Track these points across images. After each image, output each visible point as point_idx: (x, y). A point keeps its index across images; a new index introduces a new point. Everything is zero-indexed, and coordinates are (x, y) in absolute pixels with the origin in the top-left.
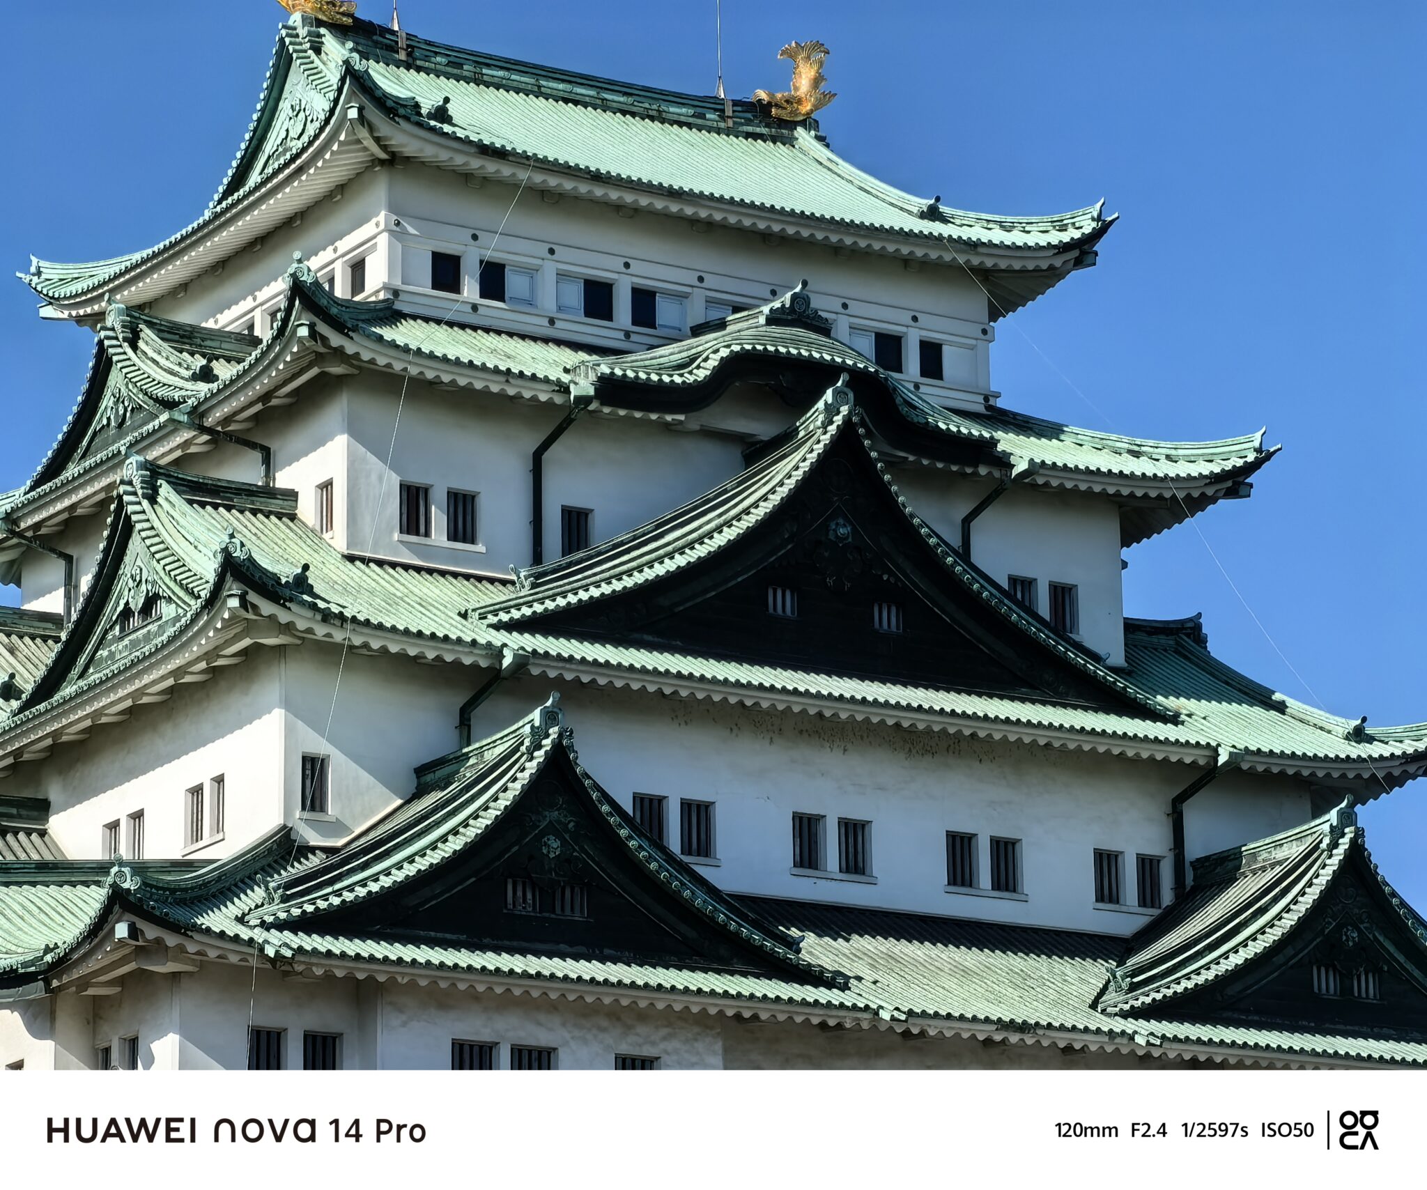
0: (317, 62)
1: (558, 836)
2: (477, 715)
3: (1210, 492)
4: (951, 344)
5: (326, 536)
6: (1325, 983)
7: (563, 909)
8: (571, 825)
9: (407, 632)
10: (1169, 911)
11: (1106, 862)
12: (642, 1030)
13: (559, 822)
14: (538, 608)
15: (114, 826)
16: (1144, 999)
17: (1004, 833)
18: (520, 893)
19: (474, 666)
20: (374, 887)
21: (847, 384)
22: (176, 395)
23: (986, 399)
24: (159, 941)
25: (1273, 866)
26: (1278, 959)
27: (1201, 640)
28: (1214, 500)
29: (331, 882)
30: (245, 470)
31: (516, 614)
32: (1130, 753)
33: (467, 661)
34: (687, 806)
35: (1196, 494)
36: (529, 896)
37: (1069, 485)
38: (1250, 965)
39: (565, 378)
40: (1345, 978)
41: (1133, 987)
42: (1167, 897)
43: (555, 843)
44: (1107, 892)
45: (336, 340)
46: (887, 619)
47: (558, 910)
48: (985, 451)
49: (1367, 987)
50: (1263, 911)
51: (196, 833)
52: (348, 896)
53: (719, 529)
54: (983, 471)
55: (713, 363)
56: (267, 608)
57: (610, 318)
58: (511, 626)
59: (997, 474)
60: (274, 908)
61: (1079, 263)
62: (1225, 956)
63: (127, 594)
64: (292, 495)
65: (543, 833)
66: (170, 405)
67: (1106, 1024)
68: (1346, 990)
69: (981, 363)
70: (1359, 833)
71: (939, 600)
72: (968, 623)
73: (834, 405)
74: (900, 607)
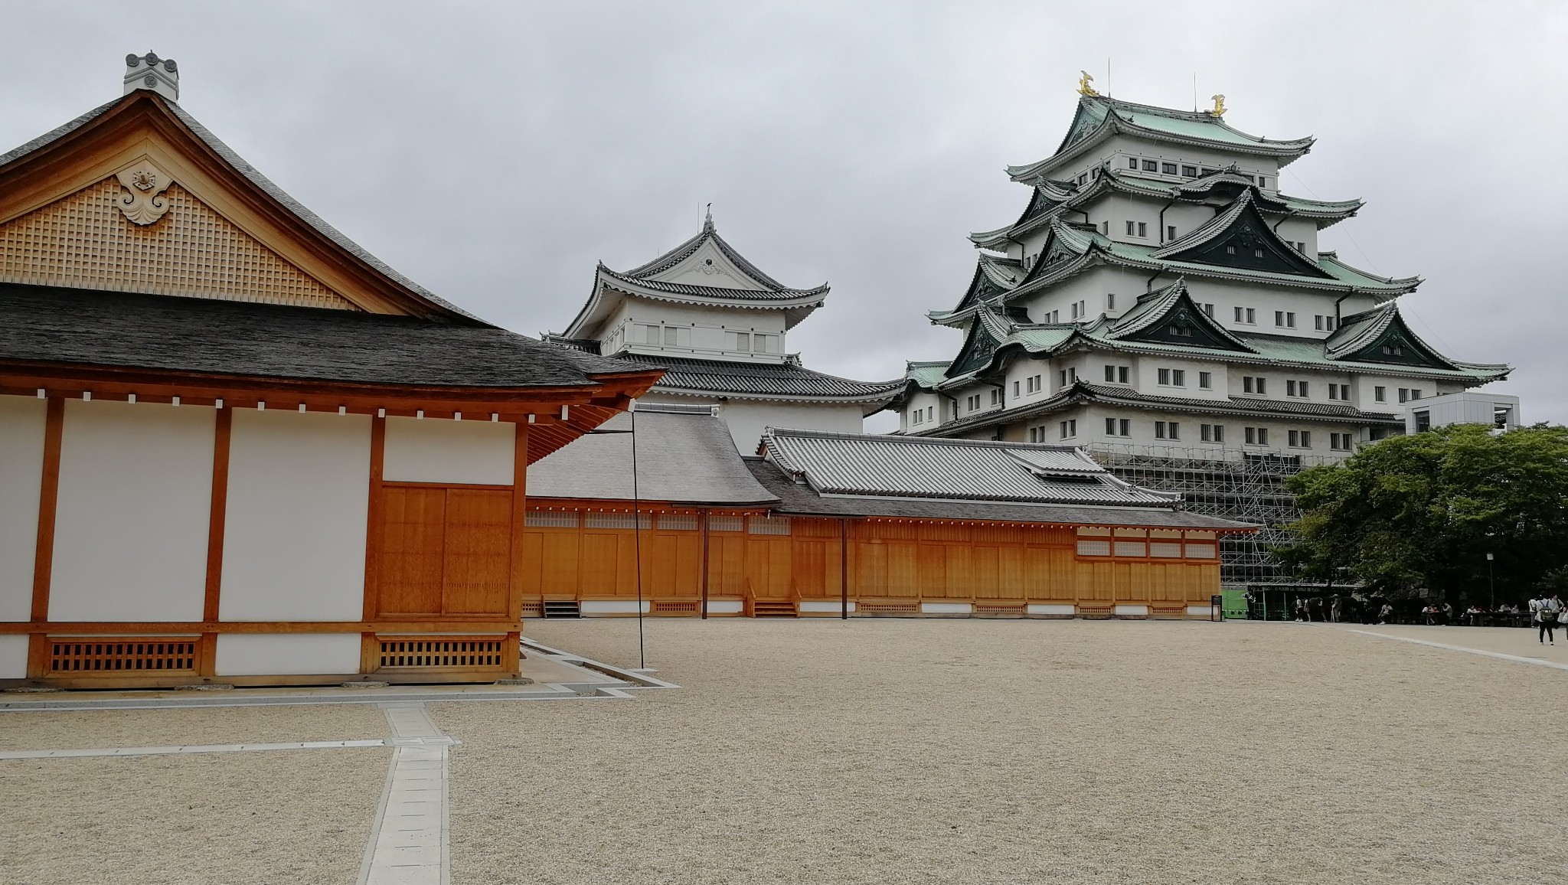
0: (1091, 108)
1: (1184, 314)
2: (1152, 283)
3: (1345, 216)
4: (1268, 176)
5: (1107, 236)
6: (1387, 351)
7: (1185, 334)
8: (1187, 312)
9: (1138, 261)
10: (1335, 332)
11: (1318, 318)
12: (1206, 365)
13: (1184, 311)
14: (1170, 254)
15: (1048, 315)
16: (1338, 355)
17: (1291, 311)
18: (1173, 330)
19: (1155, 270)
20: (1138, 329)
21: (1250, 189)
22: (1061, 200)
23: (1279, 192)
24: (1086, 343)
25: (1372, 318)
26: (1374, 345)
27: (1335, 257)
28: (1345, 218)
29: (1126, 327)
30: (1081, 220)
31: (1163, 255)
32: (1324, 288)
33: (1153, 268)
34: (1206, 305)
35: (1341, 216)
36: (1176, 330)
37: (1306, 215)
38: (1368, 346)
39: (1172, 191)
40: (1392, 350)
41: (1334, 353)
42: (1335, 328)
43: (1182, 315)
44: (1318, 327)
45: (1112, 183)
46: (1259, 254)
47: (1183, 334)
48: (1282, 207)
49: (1398, 352)
50: (1370, 331)
51: (1075, 316)
52: (1132, 331)
53: (1215, 231)
54: (1282, 212)
55: (1211, 186)
56: (1102, 256)
57: (1176, 174)
58: (1161, 259)
59: (1286, 213)
60: (1111, 334)
61: (1305, 153)
62: (1360, 343)
63: (1053, 254)
64: (1095, 225)
65: (1180, 313)
66: (1061, 202)
67: (1327, 362)
68: (1392, 352)
69: (1275, 183)
70: (1397, 309)
71: (1274, 248)
72: (1282, 254)
73: (1246, 195)
74: (1263, 250)
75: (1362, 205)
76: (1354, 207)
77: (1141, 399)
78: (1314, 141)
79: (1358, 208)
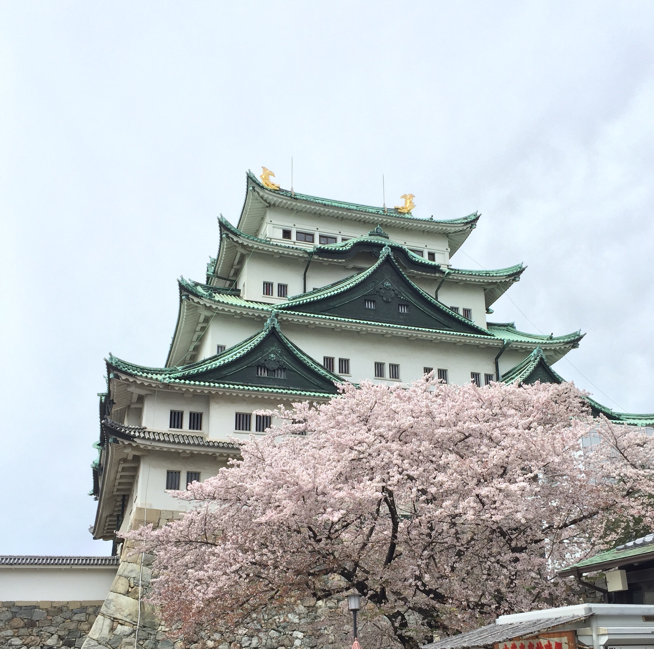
1: (275, 354)
3: (507, 280)
4: (437, 253)
5: (243, 298)
7: (278, 376)
8: (279, 352)
11: (475, 376)
13: (275, 350)
14: (290, 304)
17: (442, 367)
18: (263, 371)
21: (389, 247)
23: (448, 266)
24: (127, 379)
32: (477, 342)
34: (341, 360)
35: (503, 281)
36: (266, 372)
43: (272, 356)
45: (235, 238)
46: (403, 310)
47: (276, 376)
48: (437, 269)
54: (437, 275)
55: (351, 245)
56: (196, 300)
58: (281, 309)
64: (240, 290)
69: (448, 259)
71: (420, 304)
72: (429, 311)
73: (385, 252)
74: (407, 306)
75: (524, 270)
76: (515, 271)
77: (209, 445)
78: (479, 217)
79: (521, 272)
